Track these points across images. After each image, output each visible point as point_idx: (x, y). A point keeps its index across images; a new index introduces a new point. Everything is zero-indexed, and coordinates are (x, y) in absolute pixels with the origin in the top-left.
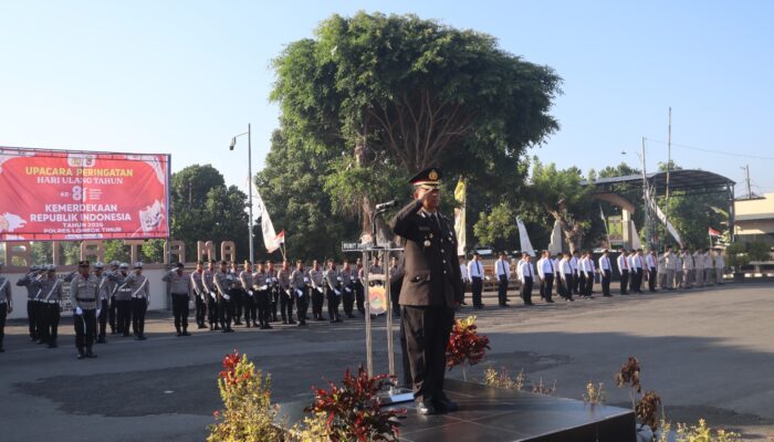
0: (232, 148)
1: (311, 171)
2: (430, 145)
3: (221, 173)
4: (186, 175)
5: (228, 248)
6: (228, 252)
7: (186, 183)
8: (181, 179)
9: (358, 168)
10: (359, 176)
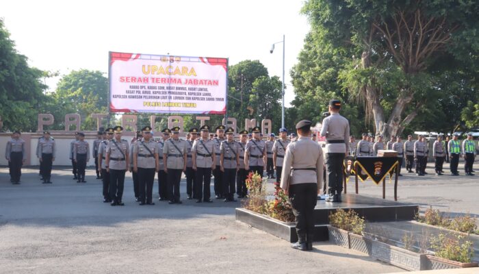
0: (271, 52)
1: (334, 66)
2: (421, 50)
3: (265, 67)
4: (240, 68)
5: (267, 124)
6: (266, 127)
7: (239, 74)
8: (236, 71)
9: (363, 67)
10: (363, 74)
